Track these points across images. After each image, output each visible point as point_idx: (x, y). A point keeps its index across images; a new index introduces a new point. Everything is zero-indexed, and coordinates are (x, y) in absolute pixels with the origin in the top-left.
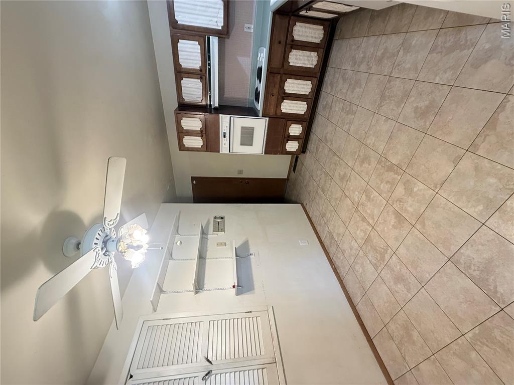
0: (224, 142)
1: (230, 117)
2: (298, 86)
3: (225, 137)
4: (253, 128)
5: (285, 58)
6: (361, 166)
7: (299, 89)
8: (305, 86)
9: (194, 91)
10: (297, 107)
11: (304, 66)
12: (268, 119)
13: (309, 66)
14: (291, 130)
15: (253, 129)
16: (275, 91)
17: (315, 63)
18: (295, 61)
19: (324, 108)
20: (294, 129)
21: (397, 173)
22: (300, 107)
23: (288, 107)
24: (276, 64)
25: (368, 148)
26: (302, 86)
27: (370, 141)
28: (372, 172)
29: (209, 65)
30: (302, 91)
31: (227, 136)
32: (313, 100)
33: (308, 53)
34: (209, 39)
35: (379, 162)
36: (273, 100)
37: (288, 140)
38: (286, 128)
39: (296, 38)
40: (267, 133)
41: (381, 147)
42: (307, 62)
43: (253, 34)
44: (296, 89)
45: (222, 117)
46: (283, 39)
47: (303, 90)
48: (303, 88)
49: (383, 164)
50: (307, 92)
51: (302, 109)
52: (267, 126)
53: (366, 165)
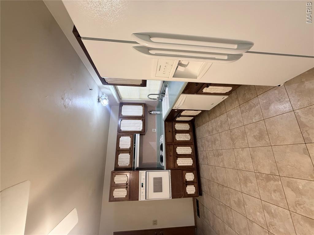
0: (142, 191)
1: (146, 172)
2: (184, 150)
5: (174, 138)
6: (246, 186)
7: (185, 152)
9: (125, 160)
10: (186, 161)
11: (184, 140)
12: (170, 170)
13: (187, 140)
14: (187, 177)
15: (161, 178)
16: (172, 154)
17: (190, 138)
18: (179, 138)
19: (203, 159)
20: (189, 176)
21: (275, 180)
23: (181, 162)
24: (170, 140)
25: (243, 171)
27: (241, 166)
28: (257, 188)
29: (135, 146)
32: (195, 156)
33: (185, 134)
34: (135, 135)
35: (257, 178)
36: (171, 158)
37: (187, 185)
38: (183, 177)
39: (177, 129)
41: (251, 167)
42: (185, 138)
43: (156, 132)
45: (141, 172)
46: (171, 130)
47: (187, 152)
48: (187, 151)
49: (260, 178)
51: (190, 162)
52: (170, 176)
53: (249, 184)
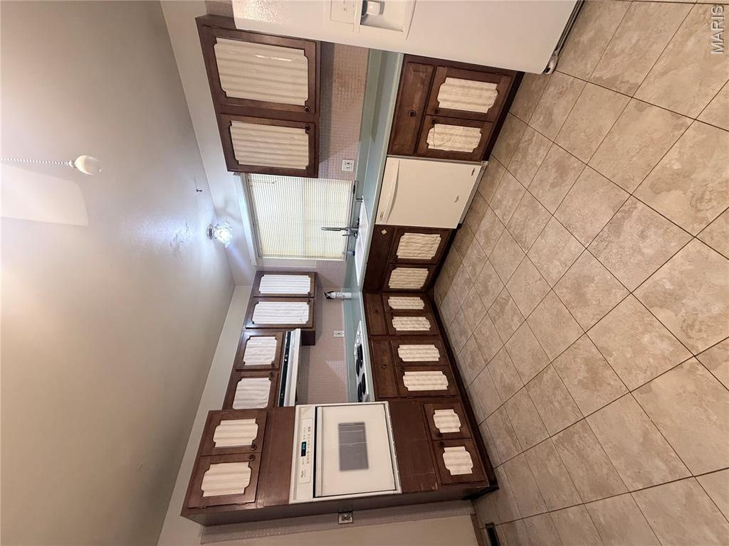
1: (316, 408)
2: (420, 351)
3: (304, 453)
4: (363, 424)
5: (388, 325)
7: (423, 356)
8: (429, 351)
9: (256, 394)
10: (429, 380)
11: (415, 330)
12: (386, 403)
13: (421, 329)
14: (438, 422)
16: (386, 359)
17: (428, 326)
18: (402, 326)
20: (443, 419)
22: (436, 380)
23: (414, 382)
24: (379, 329)
26: (425, 351)
29: (287, 358)
30: (428, 357)
31: (310, 449)
32: (449, 364)
33: (415, 318)
34: (289, 334)
36: (388, 373)
37: (442, 446)
39: (394, 307)
40: (393, 431)
41: (574, 247)
44: (418, 356)
45: (300, 408)
46: (379, 309)
48: (427, 353)
49: (602, 245)
50: (434, 357)
51: (439, 382)
52: (389, 417)
53: (590, 291)
